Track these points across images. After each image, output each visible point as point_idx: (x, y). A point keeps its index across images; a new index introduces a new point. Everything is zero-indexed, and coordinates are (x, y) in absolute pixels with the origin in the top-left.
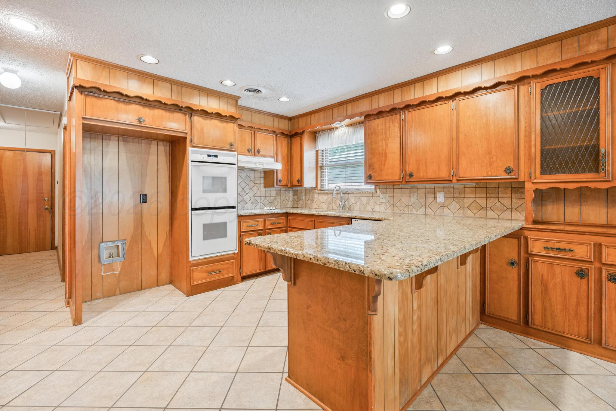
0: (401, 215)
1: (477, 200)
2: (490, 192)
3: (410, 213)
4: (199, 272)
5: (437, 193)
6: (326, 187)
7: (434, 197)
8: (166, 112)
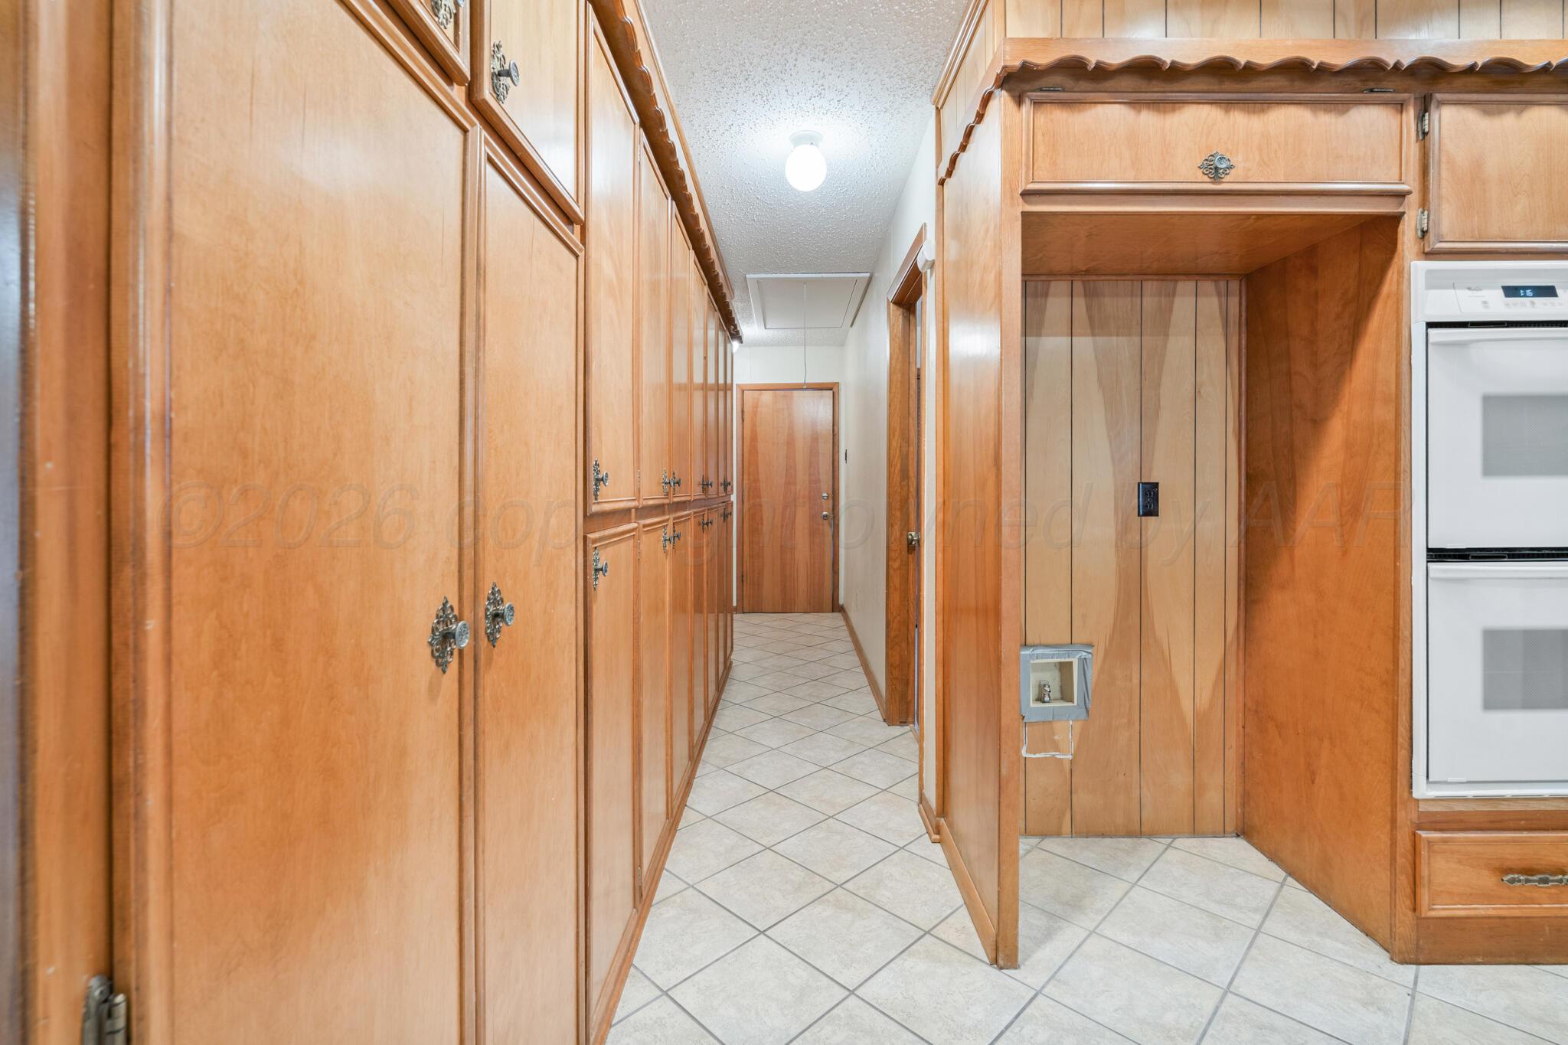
4: (1460, 862)
8: (1314, 112)
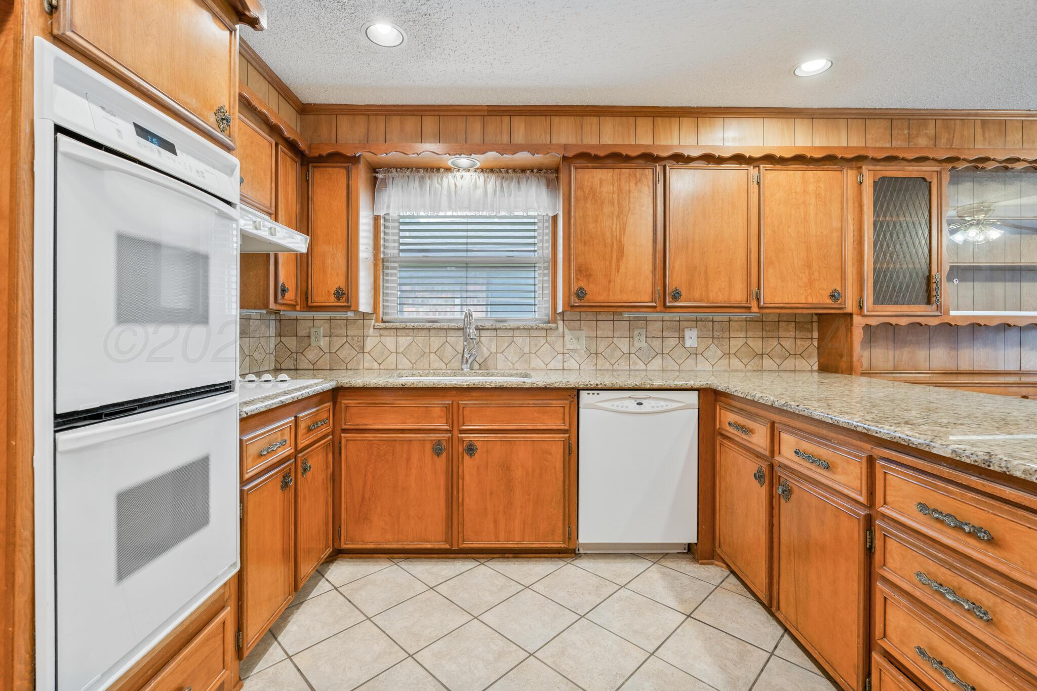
0: (613, 375)
1: (750, 342)
2: (768, 329)
3: (632, 368)
5: (686, 329)
6: (393, 314)
7: (679, 338)
